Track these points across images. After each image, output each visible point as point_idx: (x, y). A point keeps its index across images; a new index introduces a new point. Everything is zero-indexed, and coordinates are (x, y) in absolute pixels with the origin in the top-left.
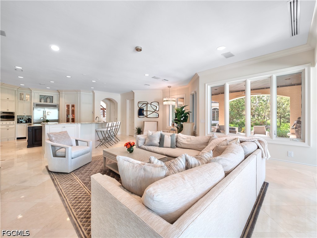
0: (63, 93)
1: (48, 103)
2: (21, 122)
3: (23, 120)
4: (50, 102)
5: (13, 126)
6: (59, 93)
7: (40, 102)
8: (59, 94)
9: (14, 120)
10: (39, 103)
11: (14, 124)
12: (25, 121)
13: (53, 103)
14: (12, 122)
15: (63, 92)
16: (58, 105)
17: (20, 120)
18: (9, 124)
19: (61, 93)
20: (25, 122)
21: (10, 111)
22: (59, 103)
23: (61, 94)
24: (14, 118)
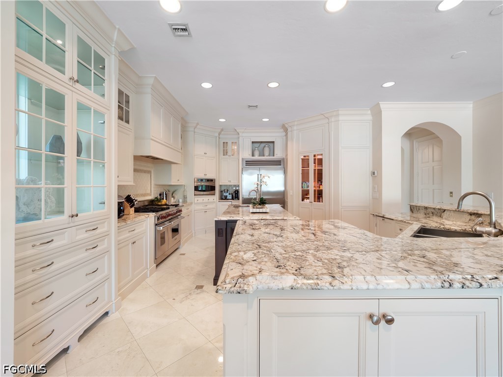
0: (295, 128)
1: (266, 158)
2: (226, 198)
3: (227, 194)
4: (269, 155)
5: (213, 206)
6: (286, 130)
7: (253, 155)
8: (286, 135)
9: (214, 194)
10: (250, 158)
11: (214, 202)
12: (231, 195)
13: (274, 156)
14: (211, 198)
15: (294, 125)
16: (283, 159)
17: (225, 194)
18: (207, 201)
19: (289, 129)
20: (231, 198)
21: (209, 177)
22: (287, 155)
23: (289, 134)
24: (215, 190)
